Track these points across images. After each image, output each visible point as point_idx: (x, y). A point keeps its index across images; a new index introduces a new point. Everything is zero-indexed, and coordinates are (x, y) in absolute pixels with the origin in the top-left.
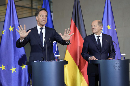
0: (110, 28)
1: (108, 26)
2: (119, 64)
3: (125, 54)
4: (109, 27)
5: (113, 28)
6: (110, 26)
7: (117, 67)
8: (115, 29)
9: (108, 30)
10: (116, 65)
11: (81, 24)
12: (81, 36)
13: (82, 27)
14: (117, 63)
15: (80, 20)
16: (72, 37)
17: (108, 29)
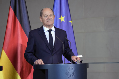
0: (64, 21)
1: (60, 17)
2: (74, 70)
3: (81, 56)
4: (62, 19)
5: (67, 19)
6: (64, 17)
7: (71, 74)
8: (71, 22)
9: (61, 23)
10: (69, 71)
11: (23, 13)
12: (23, 30)
13: (25, 19)
14: (71, 69)
15: (22, 8)
16: (11, 32)
17: (61, 21)
